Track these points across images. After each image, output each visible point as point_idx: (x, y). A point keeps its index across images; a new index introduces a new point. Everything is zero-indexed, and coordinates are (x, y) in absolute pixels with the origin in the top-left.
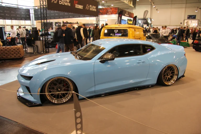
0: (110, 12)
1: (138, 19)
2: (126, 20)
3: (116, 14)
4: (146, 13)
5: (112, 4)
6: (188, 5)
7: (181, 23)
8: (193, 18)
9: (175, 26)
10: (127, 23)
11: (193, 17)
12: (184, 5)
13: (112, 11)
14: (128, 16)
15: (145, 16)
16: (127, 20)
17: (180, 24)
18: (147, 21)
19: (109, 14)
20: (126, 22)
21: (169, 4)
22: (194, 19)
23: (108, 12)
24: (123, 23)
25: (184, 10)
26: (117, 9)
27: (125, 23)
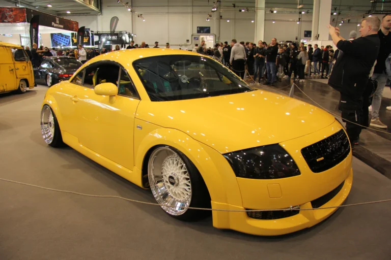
0: (10, 17)
1: (92, 34)
2: (68, 36)
3: (24, 21)
4: (115, 22)
5: (50, 4)
6: (196, 9)
7: (188, 41)
8: (206, 32)
9: (178, 45)
10: (71, 42)
11: (205, 30)
12: (189, 9)
13: (15, 15)
14: (62, 26)
15: (113, 28)
16: (70, 35)
17: (185, 42)
18: (121, 38)
19: (9, 22)
20: (69, 40)
21: (164, 6)
22: (208, 34)
23: (7, 17)
24: (63, 41)
25: (190, 16)
26: (25, 12)
27: (68, 43)
